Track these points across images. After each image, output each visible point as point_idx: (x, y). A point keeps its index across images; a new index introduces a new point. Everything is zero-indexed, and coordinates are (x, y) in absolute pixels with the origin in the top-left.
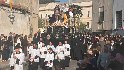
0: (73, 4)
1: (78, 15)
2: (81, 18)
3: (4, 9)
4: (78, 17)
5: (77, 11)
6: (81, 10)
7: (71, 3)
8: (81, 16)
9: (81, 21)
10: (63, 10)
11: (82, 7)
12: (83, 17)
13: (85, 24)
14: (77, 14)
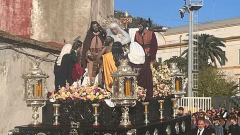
0: (200, 33)
1: (213, 60)
2: (223, 66)
3: (27, 54)
4: (213, 64)
5: (210, 50)
6: (221, 48)
7: (195, 31)
8: (223, 63)
9: (222, 75)
10: (112, 36)
11: (225, 40)
12: (227, 64)
13: (233, 83)
14: (211, 57)
